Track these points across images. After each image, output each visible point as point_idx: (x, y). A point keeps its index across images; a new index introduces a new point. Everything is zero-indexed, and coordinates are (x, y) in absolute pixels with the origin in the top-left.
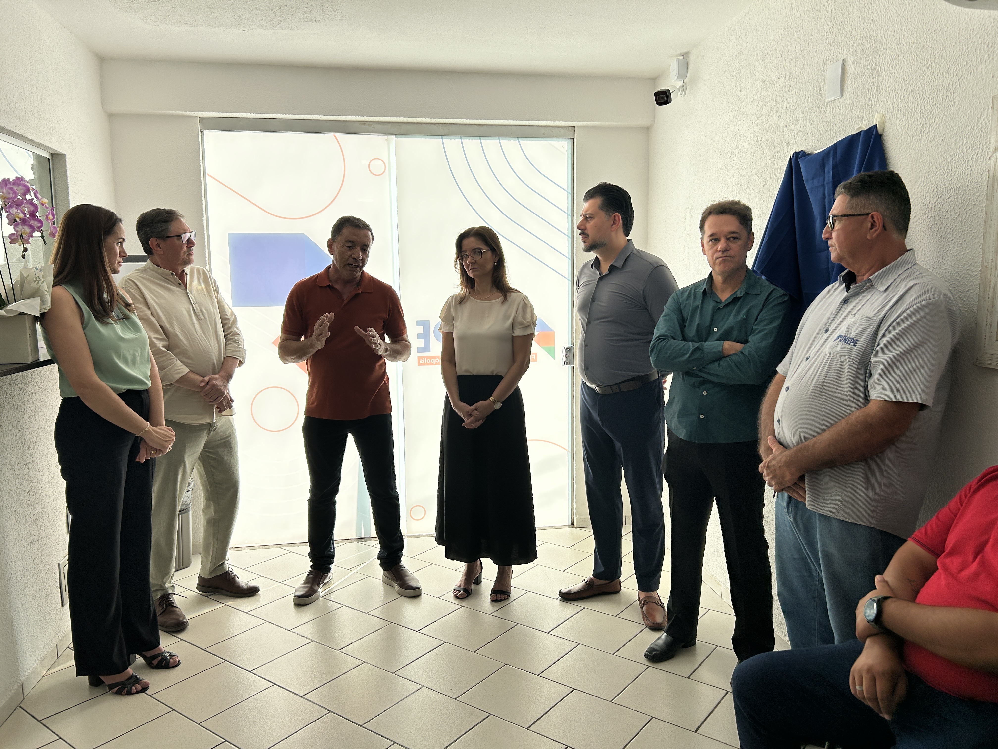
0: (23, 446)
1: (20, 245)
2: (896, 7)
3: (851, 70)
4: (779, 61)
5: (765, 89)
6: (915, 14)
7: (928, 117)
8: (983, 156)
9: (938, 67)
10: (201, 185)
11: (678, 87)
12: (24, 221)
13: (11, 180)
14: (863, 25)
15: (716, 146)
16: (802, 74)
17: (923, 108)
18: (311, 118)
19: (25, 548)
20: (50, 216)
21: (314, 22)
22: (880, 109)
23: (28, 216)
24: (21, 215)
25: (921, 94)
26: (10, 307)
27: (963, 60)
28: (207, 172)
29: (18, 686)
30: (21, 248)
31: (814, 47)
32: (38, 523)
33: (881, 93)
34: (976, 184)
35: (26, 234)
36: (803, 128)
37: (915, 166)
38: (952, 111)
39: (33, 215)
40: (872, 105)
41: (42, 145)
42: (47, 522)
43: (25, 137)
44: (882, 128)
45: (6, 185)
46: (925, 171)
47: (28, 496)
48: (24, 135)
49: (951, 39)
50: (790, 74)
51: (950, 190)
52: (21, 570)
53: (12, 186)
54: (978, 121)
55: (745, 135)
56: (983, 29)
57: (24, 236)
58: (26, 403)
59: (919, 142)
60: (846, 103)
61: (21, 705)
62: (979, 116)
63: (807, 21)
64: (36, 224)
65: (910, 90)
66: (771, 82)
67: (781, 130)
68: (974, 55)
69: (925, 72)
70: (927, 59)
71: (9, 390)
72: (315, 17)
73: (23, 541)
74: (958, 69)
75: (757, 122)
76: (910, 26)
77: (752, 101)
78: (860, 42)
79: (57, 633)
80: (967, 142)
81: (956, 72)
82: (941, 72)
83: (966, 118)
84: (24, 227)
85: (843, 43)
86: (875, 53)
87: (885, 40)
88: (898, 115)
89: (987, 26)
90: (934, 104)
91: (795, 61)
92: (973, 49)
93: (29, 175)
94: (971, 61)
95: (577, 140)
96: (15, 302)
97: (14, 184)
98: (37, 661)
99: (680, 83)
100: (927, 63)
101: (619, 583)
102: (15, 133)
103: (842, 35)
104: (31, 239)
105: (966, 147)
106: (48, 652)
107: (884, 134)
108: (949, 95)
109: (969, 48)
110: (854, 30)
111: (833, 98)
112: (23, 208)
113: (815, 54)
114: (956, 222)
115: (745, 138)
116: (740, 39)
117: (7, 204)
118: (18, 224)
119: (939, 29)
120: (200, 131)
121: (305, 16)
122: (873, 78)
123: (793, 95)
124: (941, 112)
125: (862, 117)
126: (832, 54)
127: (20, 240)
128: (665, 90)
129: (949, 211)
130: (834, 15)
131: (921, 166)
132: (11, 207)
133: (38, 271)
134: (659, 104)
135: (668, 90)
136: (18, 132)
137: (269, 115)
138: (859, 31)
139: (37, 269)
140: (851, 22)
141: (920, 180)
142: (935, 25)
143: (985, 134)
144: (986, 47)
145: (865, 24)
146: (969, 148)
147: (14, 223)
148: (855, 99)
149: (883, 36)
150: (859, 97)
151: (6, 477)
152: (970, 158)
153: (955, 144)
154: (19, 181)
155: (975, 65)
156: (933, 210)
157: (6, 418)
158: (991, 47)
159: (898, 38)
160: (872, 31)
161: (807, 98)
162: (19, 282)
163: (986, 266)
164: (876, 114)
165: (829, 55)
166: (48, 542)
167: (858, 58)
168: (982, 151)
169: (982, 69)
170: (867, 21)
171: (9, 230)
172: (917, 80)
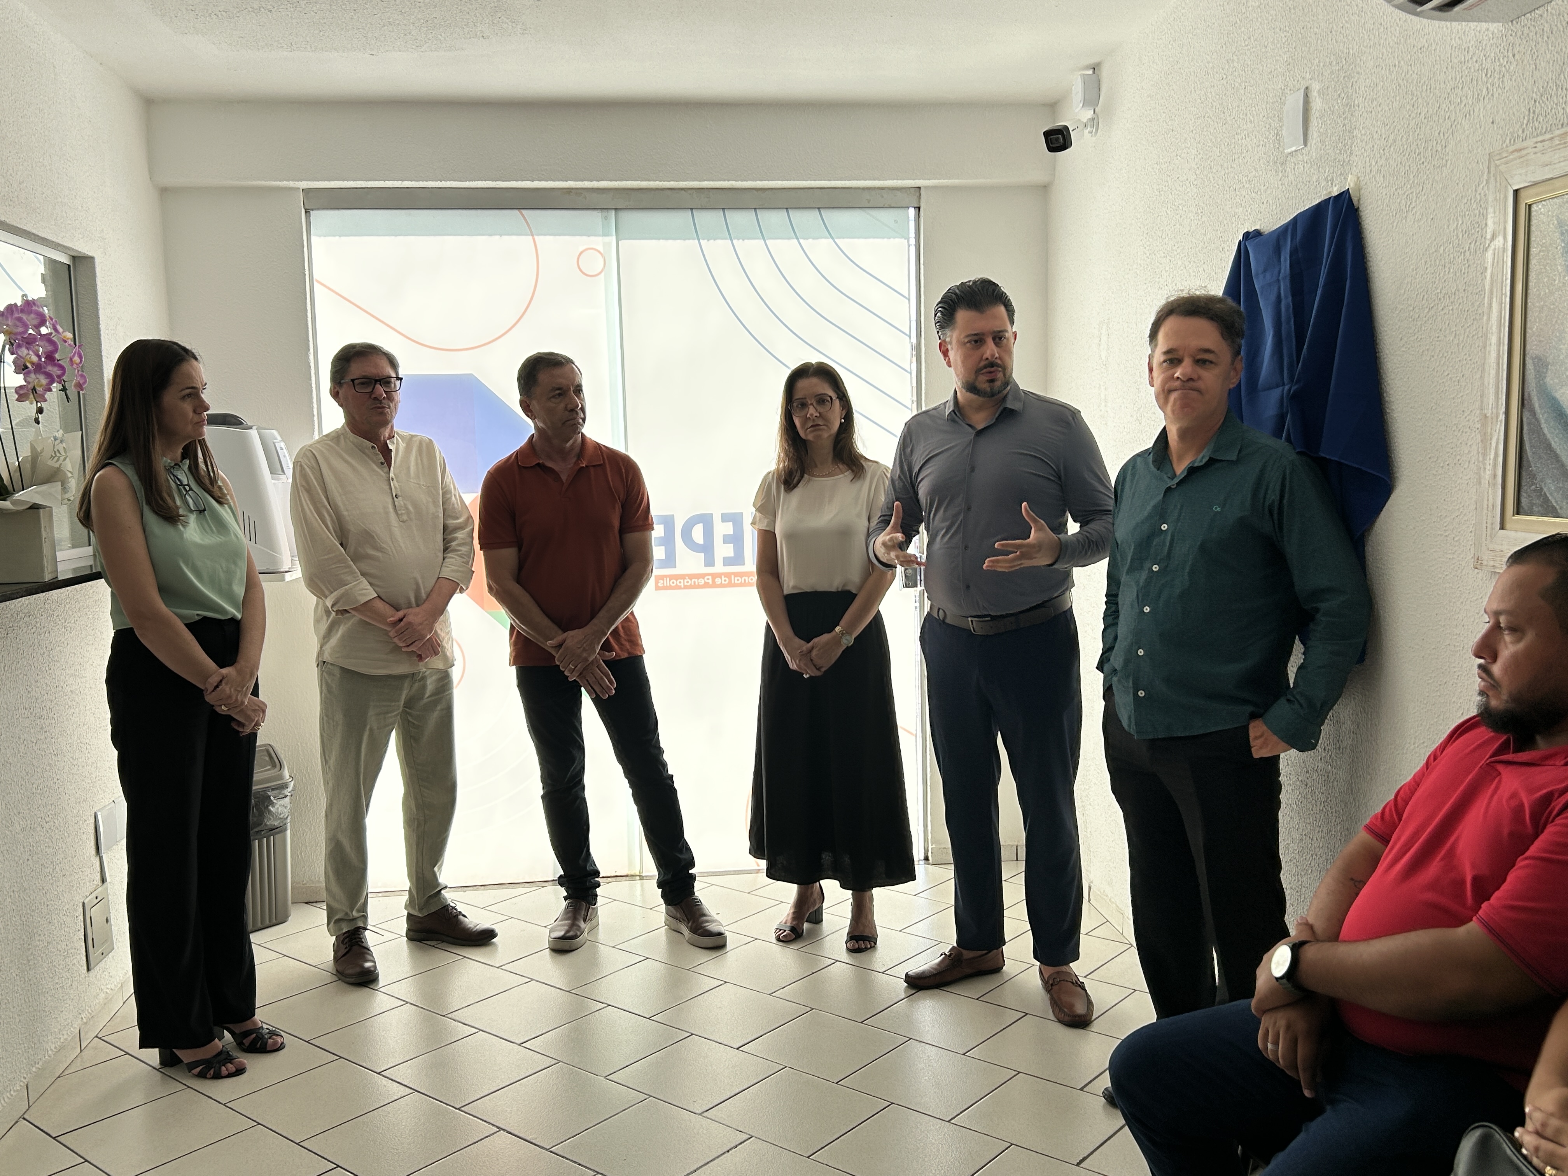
0: (31, 714)
1: (31, 404)
2: (1372, 8)
3: (1317, 104)
4: (1223, 84)
5: (1205, 130)
6: (1395, 20)
7: (1413, 182)
8: (1482, 247)
9: (1425, 104)
10: (306, 298)
11: (1085, 121)
12: (38, 368)
13: (19, 304)
14: (1330, 35)
15: (1141, 220)
16: (1254, 108)
17: (1407, 168)
18: (483, 186)
19: (33, 873)
20: (76, 359)
21: (481, 38)
22: (1355, 168)
23: (43, 359)
24: (35, 359)
25: (1405, 147)
26: (19, 496)
27: (1456, 94)
28: (316, 276)
29: (20, 1086)
30: (34, 407)
31: (1269, 66)
32: (53, 835)
33: (1355, 143)
34: (1475, 287)
35: (41, 386)
36: (1256, 193)
37: (1399, 259)
38: (1444, 175)
39: (50, 357)
40: (1344, 161)
41: (59, 245)
42: (66, 834)
43: (33, 234)
44: (1356, 199)
45: (12, 313)
46: (1412, 267)
47: (38, 791)
48: (34, 231)
49: (1442, 62)
50: (1238, 107)
51: (1444, 297)
52: (28, 907)
53: (20, 315)
54: (1476, 190)
55: (1180, 202)
56: (1481, 48)
57: (39, 389)
58: (36, 646)
59: (1404, 221)
60: (1312, 157)
61: (26, 1116)
62: (1476, 183)
63: (1258, 24)
64: (55, 371)
65: (1391, 141)
66: (1213, 118)
67: (1228, 196)
68: (1469, 89)
69: (1410, 113)
70: (1412, 91)
71: (11, 625)
72: (482, 32)
73: (30, 862)
74: (1450, 109)
75: (1195, 183)
76: (1390, 40)
77: (1189, 148)
78: (1328, 60)
79: (80, 1012)
80: (1463, 223)
81: (1448, 114)
82: (1429, 112)
83: (1461, 185)
84: (38, 376)
85: (1305, 61)
86: (1346, 79)
87: (1359, 60)
88: (1377, 178)
89: (1484, 43)
90: (1421, 162)
91: (1243, 87)
92: (1469, 79)
93: (37, 291)
94: (1466, 97)
95: (925, 210)
96: (23, 490)
97: (22, 311)
98: (50, 1052)
99: (1089, 114)
100: (1412, 99)
101: (1001, 954)
102: (20, 229)
103: (1303, 49)
104: (48, 395)
105: (1462, 231)
106: (66, 1039)
107: (1361, 209)
108: (1439, 149)
109: (1464, 77)
110: (1319, 41)
111: (1294, 149)
112: (37, 347)
113: (1270, 76)
114: (1452, 347)
115: (1180, 207)
116: (1170, 46)
117: (13, 341)
118: (29, 372)
119: (1426, 45)
120: (303, 211)
121: (466, 30)
122: (1345, 119)
123: (1243, 141)
124: (1430, 176)
125: (1332, 180)
126: (1292, 79)
127: (32, 396)
128: (1059, 128)
129: (1443, 329)
130: (1293, 16)
131: (1407, 260)
132: (19, 346)
133: (57, 442)
134: (1052, 149)
135: (1066, 128)
136: (25, 228)
137: (413, 182)
138: (1325, 43)
139: (56, 439)
140: (1315, 29)
141: (1406, 282)
142: (1421, 39)
143: (1485, 212)
144: (1484, 75)
145: (1333, 32)
146: (1466, 232)
147: (23, 370)
148: (1322, 151)
149: (1357, 54)
150: (1327, 147)
151: (6, 759)
152: (1467, 249)
153: (1448, 226)
154: (29, 305)
155: (1470, 103)
156: (1423, 328)
157: (6, 668)
158: (1491, 76)
159: (1375, 58)
160: (1342, 44)
161: (1261, 147)
162: (30, 458)
163: (1486, 415)
164: (1350, 176)
165: (1288, 79)
166: (67, 867)
167: (1326, 87)
168: (1482, 237)
169: (1480, 109)
170: (1335, 27)
171: (15, 380)
172: (1400, 124)
